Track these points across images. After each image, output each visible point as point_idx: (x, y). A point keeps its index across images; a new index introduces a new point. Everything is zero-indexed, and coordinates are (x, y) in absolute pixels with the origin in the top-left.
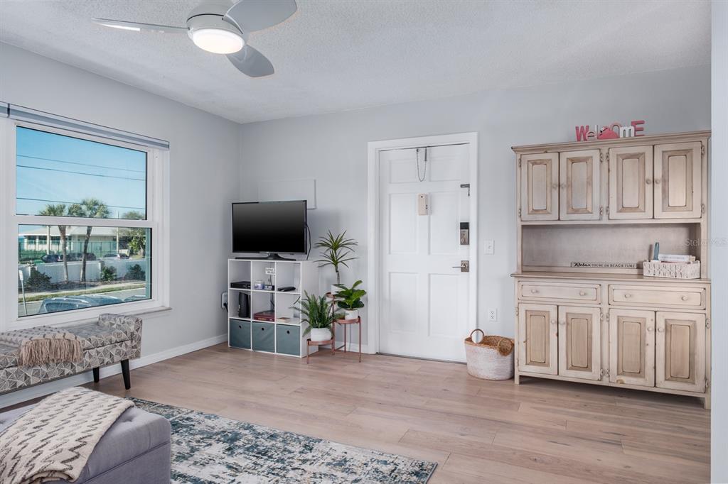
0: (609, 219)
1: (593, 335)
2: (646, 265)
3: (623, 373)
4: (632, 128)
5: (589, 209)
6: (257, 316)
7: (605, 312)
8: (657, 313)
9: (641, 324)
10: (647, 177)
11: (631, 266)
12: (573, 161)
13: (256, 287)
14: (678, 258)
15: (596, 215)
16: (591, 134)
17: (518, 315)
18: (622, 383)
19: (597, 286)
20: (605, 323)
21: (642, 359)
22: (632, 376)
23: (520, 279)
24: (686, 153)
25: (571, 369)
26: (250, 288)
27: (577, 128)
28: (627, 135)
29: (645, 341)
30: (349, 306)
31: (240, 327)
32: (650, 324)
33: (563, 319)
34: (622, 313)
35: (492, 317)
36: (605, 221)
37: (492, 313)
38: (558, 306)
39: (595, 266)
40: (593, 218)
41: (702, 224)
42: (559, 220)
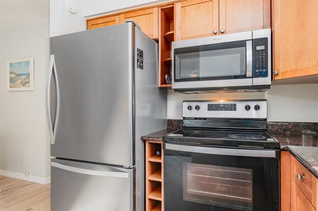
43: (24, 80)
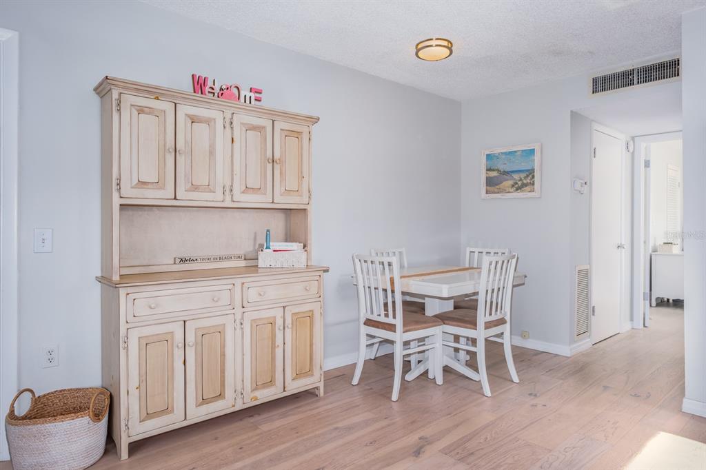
0: (233, 201)
1: (226, 349)
2: (260, 255)
3: (258, 388)
4: (253, 96)
5: (212, 187)
7: (238, 317)
9: (273, 324)
11: (239, 257)
12: (194, 120)
15: (219, 196)
16: (211, 90)
17: (126, 347)
18: (257, 399)
20: (238, 333)
21: (274, 364)
22: (264, 388)
24: (298, 135)
25: (202, 404)
27: (193, 76)
28: (248, 102)
29: (275, 343)
33: (191, 338)
34: (255, 315)
35: (51, 360)
36: (228, 204)
37: (51, 352)
38: (185, 322)
40: (216, 198)
41: (309, 210)
42: (175, 198)
43: (521, 180)
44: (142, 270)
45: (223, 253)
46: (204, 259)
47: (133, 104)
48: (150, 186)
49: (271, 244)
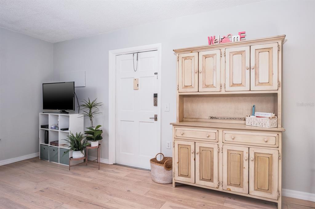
0: (226, 91)
1: (214, 160)
2: (248, 119)
3: (231, 185)
4: (239, 37)
5: (214, 85)
6: (52, 143)
7: (221, 147)
8: (250, 148)
9: (241, 155)
10: (246, 66)
11: (241, 119)
12: (206, 57)
13: (52, 128)
14: (265, 115)
16: (216, 41)
17: (174, 147)
18: (230, 190)
19: (216, 131)
20: (220, 153)
21: (241, 177)
22: (235, 186)
23: (176, 127)
24: (269, 49)
25: (202, 180)
26: (48, 128)
27: (209, 38)
28: (236, 40)
29: (243, 166)
30: (93, 139)
31: (44, 148)
32: (246, 156)
33: (197, 150)
34: (230, 148)
35: (168, 146)
36: (223, 92)
37: (168, 144)
38: (195, 143)
39: (221, 118)
40: (217, 90)
41: (278, 94)
42: (198, 91)
44: (195, 120)
45: (232, 116)
46: (222, 118)
47: (183, 57)
48: (189, 87)
49: (256, 113)
